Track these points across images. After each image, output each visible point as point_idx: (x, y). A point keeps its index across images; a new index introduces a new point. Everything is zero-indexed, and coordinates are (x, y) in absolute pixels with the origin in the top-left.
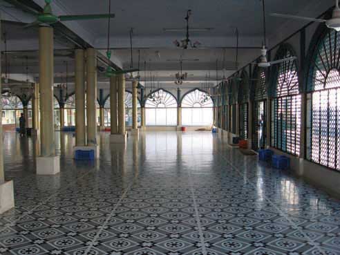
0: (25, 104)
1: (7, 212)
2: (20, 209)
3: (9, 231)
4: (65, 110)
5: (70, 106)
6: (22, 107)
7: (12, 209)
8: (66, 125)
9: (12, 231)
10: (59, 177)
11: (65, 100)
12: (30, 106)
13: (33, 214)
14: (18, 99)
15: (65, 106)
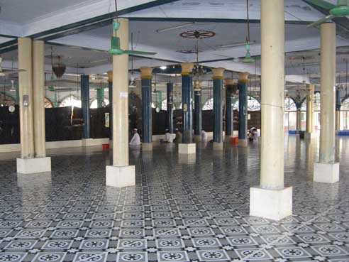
0: (299, 106)
1: (284, 219)
2: (297, 217)
3: (288, 241)
4: (341, 112)
5: (346, 109)
6: (295, 109)
7: (289, 216)
8: (342, 129)
9: (291, 242)
10: (337, 186)
11: (342, 101)
12: (304, 108)
13: (312, 225)
14: (292, 101)
15: (341, 109)
